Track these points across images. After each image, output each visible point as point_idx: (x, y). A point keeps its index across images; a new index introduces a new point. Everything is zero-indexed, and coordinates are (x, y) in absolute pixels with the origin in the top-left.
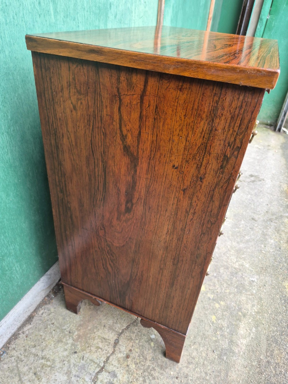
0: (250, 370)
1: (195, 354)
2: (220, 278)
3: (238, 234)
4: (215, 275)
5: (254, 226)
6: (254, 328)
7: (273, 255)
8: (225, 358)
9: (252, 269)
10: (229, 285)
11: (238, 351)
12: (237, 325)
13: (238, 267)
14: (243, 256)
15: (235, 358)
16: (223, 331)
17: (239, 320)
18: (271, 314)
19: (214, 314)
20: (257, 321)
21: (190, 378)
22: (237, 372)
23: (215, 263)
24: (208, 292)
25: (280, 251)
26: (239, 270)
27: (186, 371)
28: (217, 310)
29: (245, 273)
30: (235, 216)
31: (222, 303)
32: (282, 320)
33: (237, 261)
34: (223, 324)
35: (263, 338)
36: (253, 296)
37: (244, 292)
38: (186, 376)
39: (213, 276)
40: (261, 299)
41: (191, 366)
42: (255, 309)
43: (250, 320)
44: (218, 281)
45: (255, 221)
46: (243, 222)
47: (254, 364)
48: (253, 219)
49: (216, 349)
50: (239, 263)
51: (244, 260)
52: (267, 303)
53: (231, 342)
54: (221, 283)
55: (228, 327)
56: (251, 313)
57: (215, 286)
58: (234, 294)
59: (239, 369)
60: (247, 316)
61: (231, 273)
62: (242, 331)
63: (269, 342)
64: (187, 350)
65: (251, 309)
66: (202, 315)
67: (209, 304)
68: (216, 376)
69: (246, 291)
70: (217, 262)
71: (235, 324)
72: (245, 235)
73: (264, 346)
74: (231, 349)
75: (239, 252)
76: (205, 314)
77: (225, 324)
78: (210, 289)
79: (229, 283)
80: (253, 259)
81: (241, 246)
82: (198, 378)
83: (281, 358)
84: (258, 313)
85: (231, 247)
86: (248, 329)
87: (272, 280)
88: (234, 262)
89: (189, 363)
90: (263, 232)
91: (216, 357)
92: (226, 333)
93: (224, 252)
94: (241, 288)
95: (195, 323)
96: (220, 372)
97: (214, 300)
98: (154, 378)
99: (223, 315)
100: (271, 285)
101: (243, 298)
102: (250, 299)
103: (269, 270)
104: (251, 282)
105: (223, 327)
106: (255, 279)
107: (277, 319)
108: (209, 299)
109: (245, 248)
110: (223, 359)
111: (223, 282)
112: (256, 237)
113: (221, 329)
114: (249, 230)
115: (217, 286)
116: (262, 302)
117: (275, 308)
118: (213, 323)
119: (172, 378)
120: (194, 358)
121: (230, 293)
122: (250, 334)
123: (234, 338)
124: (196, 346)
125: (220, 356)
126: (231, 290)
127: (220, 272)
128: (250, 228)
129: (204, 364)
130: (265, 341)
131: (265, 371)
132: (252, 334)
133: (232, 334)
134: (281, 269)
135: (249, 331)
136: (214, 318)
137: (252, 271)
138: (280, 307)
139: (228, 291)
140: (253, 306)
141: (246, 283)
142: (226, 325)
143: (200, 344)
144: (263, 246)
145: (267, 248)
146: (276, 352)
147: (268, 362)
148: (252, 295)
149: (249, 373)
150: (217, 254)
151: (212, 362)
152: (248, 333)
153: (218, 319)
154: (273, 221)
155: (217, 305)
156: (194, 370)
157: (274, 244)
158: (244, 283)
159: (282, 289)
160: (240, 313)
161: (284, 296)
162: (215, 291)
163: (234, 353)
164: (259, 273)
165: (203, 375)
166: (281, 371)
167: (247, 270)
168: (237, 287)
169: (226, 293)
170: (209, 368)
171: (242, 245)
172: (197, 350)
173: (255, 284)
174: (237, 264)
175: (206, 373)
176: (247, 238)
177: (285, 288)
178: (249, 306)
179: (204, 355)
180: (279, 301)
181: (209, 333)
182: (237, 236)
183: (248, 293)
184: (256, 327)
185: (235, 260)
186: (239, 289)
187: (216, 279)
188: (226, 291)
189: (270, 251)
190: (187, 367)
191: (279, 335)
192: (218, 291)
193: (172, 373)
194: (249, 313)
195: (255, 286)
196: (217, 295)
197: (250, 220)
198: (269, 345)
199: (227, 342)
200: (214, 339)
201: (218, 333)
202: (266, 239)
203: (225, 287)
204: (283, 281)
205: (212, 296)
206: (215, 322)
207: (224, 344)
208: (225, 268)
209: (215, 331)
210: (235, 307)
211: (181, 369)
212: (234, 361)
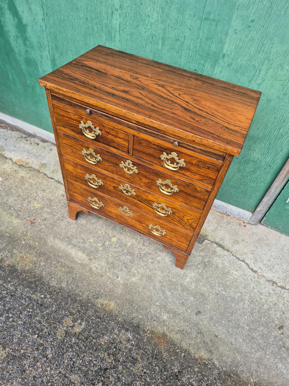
0: (57, 250)
1: (72, 226)
2: (122, 253)
3: (173, 287)
4: (125, 251)
5: (188, 308)
6: (81, 262)
7: (146, 309)
8: (67, 240)
9: (130, 281)
10: (115, 258)
11: (69, 248)
12: (84, 252)
13: (132, 271)
14: (144, 280)
15: (65, 244)
16: (82, 243)
17: (88, 255)
18: (89, 278)
19: (94, 242)
20: (85, 266)
21: (61, 222)
22: (58, 243)
23: (136, 255)
24: (111, 242)
25: (151, 319)
26: (129, 270)
27: (65, 220)
28: (96, 244)
29: (126, 274)
30: (203, 295)
31: (101, 249)
32: (83, 284)
33: (138, 272)
34: (87, 245)
35: (73, 266)
36: (104, 271)
37: (109, 266)
38: (62, 220)
39: (124, 249)
40: (101, 276)
41: (67, 223)
42: (94, 269)
43: (86, 262)
44: (119, 251)
45: (196, 314)
46: (192, 298)
47: (60, 254)
48: (199, 312)
49: (73, 237)
50: (137, 274)
51: (140, 279)
52: (98, 280)
53: (75, 246)
54: (117, 253)
55: (84, 246)
56: (92, 265)
57: (115, 248)
58: (107, 259)
59: (60, 245)
60: (89, 261)
61: (126, 263)
62: (80, 254)
63: (70, 268)
64: (75, 223)
65: (94, 266)
66: (94, 234)
67: (101, 241)
68: (59, 233)
69: (109, 268)
70: (137, 256)
71: (85, 251)
72: (172, 293)
73: (68, 263)
74: (71, 244)
75: (150, 278)
76: (95, 236)
77: (87, 246)
78: (112, 244)
79: (117, 258)
80: (141, 287)
81: (157, 283)
82: (60, 225)
83: (59, 271)
84: (91, 269)
85: (155, 274)
86: (81, 258)
87: (118, 293)
88: (138, 270)
89: (68, 223)
90: (179, 314)
91: (68, 236)
92: (80, 244)
93: (148, 265)
94: (112, 265)
95: (90, 230)
96: (61, 235)
97: (104, 244)
98: (65, 207)
99: (92, 246)
100: (113, 291)
101: (103, 263)
102: (102, 268)
103: (128, 296)
104: (117, 275)
105: (85, 244)
106: (120, 280)
107: (84, 281)
108: (106, 242)
109: (155, 285)
110: (66, 239)
111: (118, 254)
112: (170, 303)
113: (84, 243)
114: (180, 300)
115: (114, 249)
116: (99, 276)
117: (93, 284)
118: (88, 239)
119: (63, 214)
120: (70, 225)
121: (108, 256)
122: (77, 258)
123: (76, 248)
124: (76, 228)
125: (68, 237)
126: (111, 257)
127: (127, 255)
128: (183, 302)
129: (66, 229)
130: (71, 266)
131: (55, 258)
132: (77, 259)
133: (79, 248)
134: (129, 308)
135: (79, 258)
136: (91, 241)
137: (128, 281)
138: (93, 287)
139: (110, 255)
140: (97, 268)
141: (116, 271)
142: (85, 246)
143: (77, 229)
144: (158, 304)
145: (155, 306)
146: (63, 269)
147: (59, 262)
148: (106, 271)
149: (56, 249)
150: (146, 259)
151: (66, 233)
152: (78, 257)
153: (90, 243)
154: (199, 335)
155: (100, 245)
156: (65, 224)
157: (161, 317)
158: (116, 269)
159: (108, 297)
160: (92, 257)
161: (102, 296)
162: (110, 247)
163: (68, 245)
164: (125, 285)
165: (61, 228)
166: (52, 267)
167: (129, 277)
168: (112, 262)
169: (109, 253)
170: (64, 231)
171: (158, 285)
172: (74, 227)
173: (116, 278)
174: (135, 272)
175: (62, 229)
176: (168, 293)
177: (109, 301)
178: (96, 265)
179: (71, 230)
180: (98, 289)
181: (82, 235)
182: (170, 285)
183: (107, 269)
184: (81, 264)
185: (140, 272)
186: (111, 264)
187: (120, 250)
188: (110, 254)
189: (152, 308)
190: (67, 221)
191: (73, 277)
192: (111, 249)
193: (65, 215)
194: (92, 264)
195: (114, 277)
196: (107, 247)
197: (198, 308)
198: (68, 267)
199: (75, 243)
200: (78, 237)
201: (81, 240)
202: (168, 312)
203: (114, 254)
204: (116, 302)
205: (107, 244)
206: (89, 240)
207: (74, 241)
208: (130, 260)
209: (83, 239)
210: (97, 256)
211: (66, 218)
212: (63, 244)
